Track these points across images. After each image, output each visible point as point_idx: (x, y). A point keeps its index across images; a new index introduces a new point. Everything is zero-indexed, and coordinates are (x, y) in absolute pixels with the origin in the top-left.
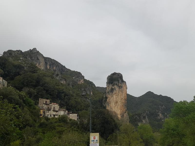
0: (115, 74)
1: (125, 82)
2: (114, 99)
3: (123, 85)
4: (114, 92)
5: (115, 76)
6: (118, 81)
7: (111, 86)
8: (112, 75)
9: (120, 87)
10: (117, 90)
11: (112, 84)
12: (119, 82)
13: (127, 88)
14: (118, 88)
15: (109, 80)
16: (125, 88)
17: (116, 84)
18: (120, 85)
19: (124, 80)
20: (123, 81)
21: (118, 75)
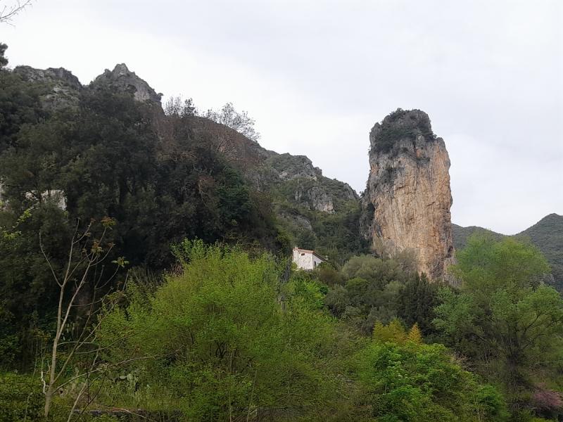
1: (441, 141)
3: (432, 152)
4: (398, 181)
5: (400, 123)
6: (413, 138)
7: (384, 161)
12: (414, 144)
14: (414, 164)
17: (405, 150)
18: (419, 152)
21: (413, 118)
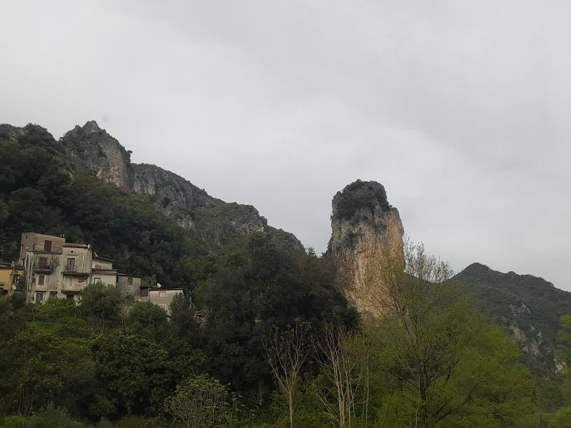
0: (358, 185)
1: (395, 210)
2: (360, 268)
3: (388, 220)
4: (360, 245)
5: (359, 193)
6: (372, 207)
7: (346, 227)
8: (351, 191)
9: (379, 228)
10: (367, 237)
11: (349, 219)
12: (373, 213)
13: (402, 231)
14: (373, 231)
15: (338, 205)
16: (396, 229)
17: (365, 218)
18: (377, 220)
19: (390, 204)
20: (387, 208)
21: (371, 188)
